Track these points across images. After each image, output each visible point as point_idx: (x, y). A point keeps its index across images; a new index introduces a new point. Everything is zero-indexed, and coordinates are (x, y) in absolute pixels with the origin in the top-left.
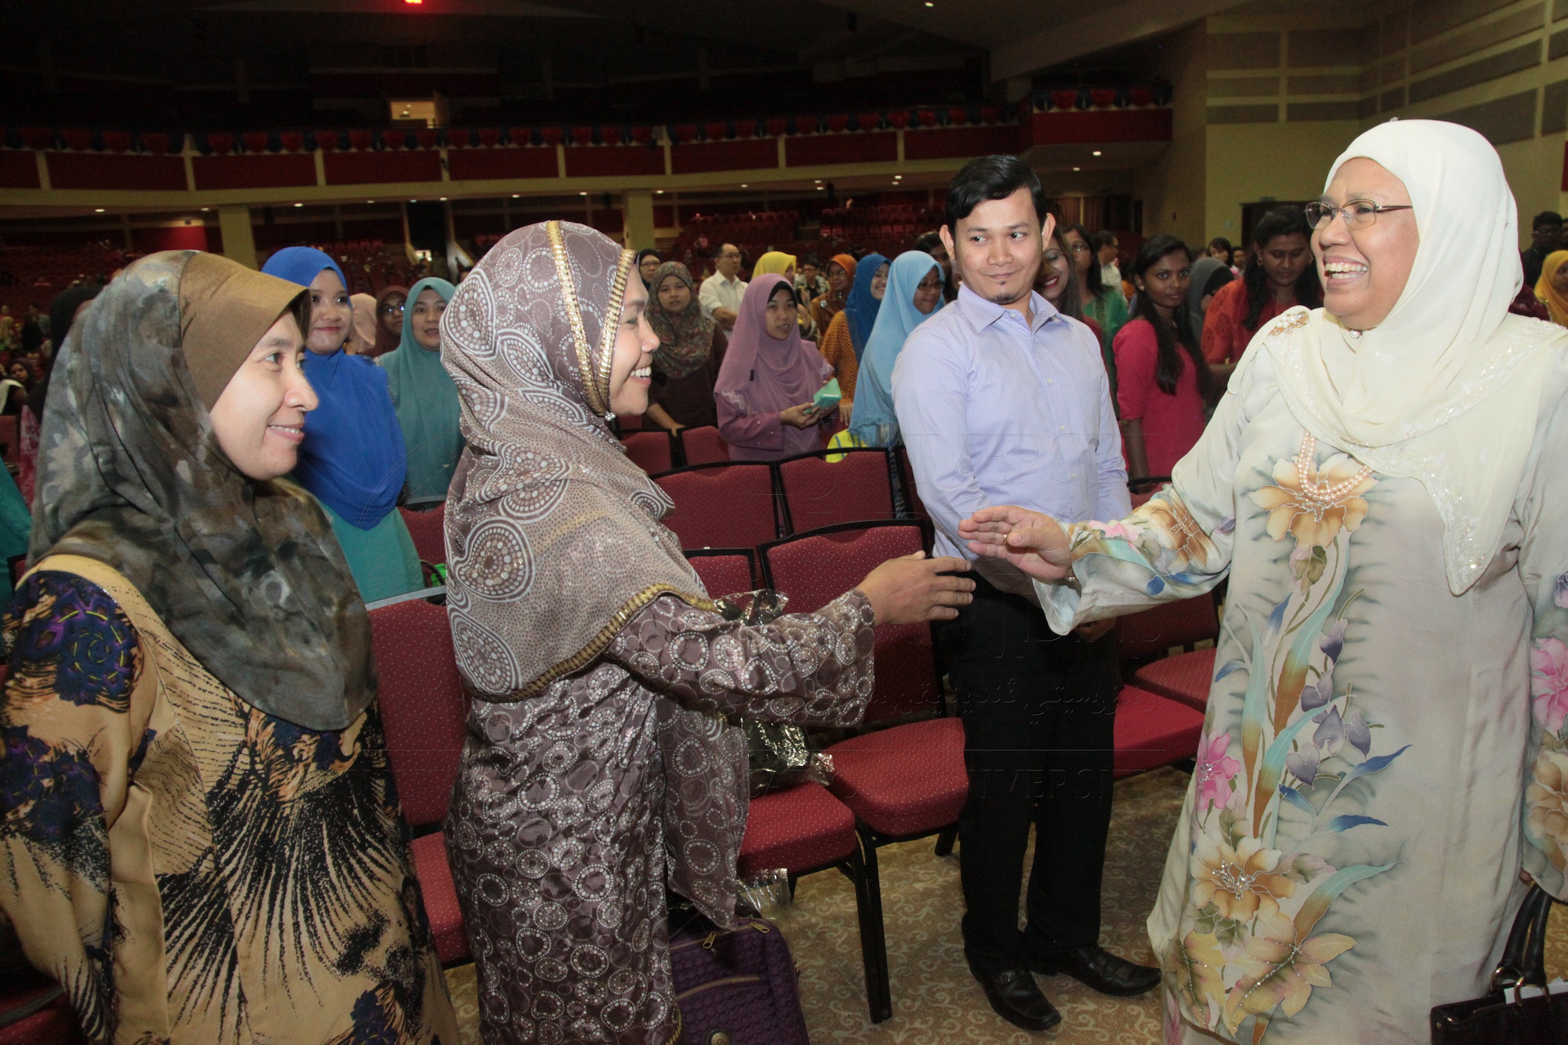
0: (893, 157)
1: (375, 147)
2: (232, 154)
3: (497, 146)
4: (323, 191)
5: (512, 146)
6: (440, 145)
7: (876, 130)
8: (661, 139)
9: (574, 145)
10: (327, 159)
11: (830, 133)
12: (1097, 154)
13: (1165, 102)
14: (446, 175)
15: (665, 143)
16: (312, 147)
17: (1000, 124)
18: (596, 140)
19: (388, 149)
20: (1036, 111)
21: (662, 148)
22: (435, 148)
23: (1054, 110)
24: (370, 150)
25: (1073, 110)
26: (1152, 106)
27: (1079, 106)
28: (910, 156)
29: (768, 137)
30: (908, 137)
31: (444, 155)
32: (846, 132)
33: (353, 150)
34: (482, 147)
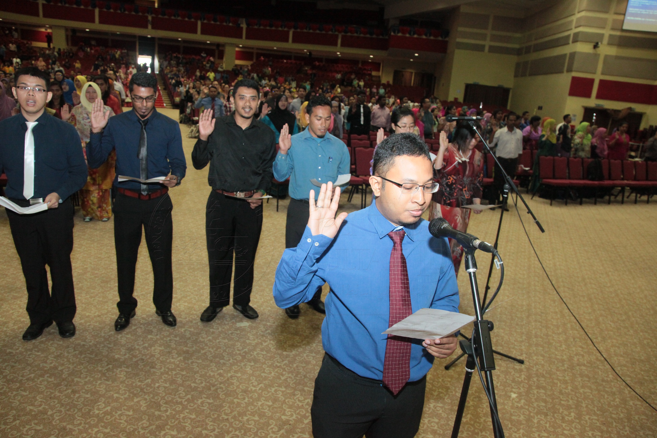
0: (336, 45)
1: (121, 11)
2: (60, 4)
3: (173, 18)
4: (97, 26)
5: (179, 18)
6: (148, 13)
7: (330, 33)
8: (242, 24)
9: (205, 21)
10: (100, 12)
11: (311, 31)
12: (416, 55)
13: (445, 37)
14: (150, 26)
15: (244, 26)
16: (94, 6)
17: (381, 37)
18: (215, 20)
19: (127, 12)
20: (392, 34)
21: (242, 28)
22: (146, 14)
23: (400, 34)
24: (119, 12)
25: (408, 35)
26: (440, 38)
27: (410, 34)
28: (343, 45)
29: (286, 29)
30: (343, 37)
31: (150, 18)
32: (318, 32)
33: (112, 11)
34: (166, 17)
